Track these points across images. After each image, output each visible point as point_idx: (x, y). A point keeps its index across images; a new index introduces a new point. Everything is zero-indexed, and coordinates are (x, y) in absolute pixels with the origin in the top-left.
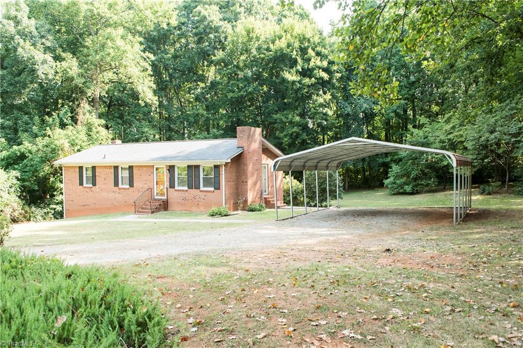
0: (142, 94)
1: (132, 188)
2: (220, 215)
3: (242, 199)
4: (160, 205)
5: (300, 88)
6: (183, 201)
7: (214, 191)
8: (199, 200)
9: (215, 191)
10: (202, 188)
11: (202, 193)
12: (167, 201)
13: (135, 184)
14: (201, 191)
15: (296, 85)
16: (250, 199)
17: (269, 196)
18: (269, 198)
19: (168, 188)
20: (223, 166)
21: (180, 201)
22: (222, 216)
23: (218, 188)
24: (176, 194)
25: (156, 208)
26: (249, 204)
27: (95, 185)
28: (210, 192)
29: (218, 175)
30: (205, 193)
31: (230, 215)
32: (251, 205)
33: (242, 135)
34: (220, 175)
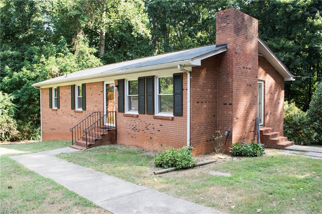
0: (135, 27)
1: (84, 111)
2: (172, 166)
3: (223, 133)
4: (102, 135)
5: (293, 11)
6: (133, 132)
7: (173, 119)
8: (153, 131)
9: (175, 118)
10: (157, 114)
11: (156, 120)
12: (116, 130)
13: (87, 107)
14: (156, 118)
15: (288, 7)
16: (236, 134)
17: (266, 128)
18: (267, 131)
19: (117, 112)
20: (189, 75)
21: (129, 131)
22: (177, 170)
23: (179, 112)
24: (125, 120)
25: (96, 140)
26: (234, 142)
27: (59, 108)
28: (167, 119)
29: (180, 91)
30: (160, 122)
31: (194, 166)
32: (237, 144)
33: (225, 24)
34: (182, 90)
